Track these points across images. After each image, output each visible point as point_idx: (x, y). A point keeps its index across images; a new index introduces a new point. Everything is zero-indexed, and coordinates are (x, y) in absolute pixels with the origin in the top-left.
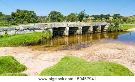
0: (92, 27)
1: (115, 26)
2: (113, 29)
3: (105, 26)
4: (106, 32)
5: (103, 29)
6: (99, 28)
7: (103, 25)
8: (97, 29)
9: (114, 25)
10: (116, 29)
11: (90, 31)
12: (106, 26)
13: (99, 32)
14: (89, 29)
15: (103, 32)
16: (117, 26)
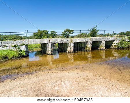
0: (90, 42)
3: (113, 41)
4: (115, 48)
5: (111, 46)
6: (103, 44)
7: (109, 40)
8: (101, 45)
9: (128, 40)
11: (88, 47)
12: (115, 42)
13: (103, 50)
14: (87, 45)
15: (112, 48)
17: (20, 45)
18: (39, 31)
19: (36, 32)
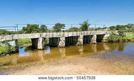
0: (82, 36)
1: (120, 35)
2: (115, 39)
3: (104, 35)
4: (106, 42)
5: (102, 40)
6: (94, 38)
7: (100, 34)
8: (92, 39)
9: (118, 34)
10: (120, 39)
11: (79, 42)
12: (106, 36)
13: (94, 44)
14: (78, 40)
15: (103, 42)
16: (121, 35)
17: (9, 41)
18: (28, 25)
19: (26, 26)
